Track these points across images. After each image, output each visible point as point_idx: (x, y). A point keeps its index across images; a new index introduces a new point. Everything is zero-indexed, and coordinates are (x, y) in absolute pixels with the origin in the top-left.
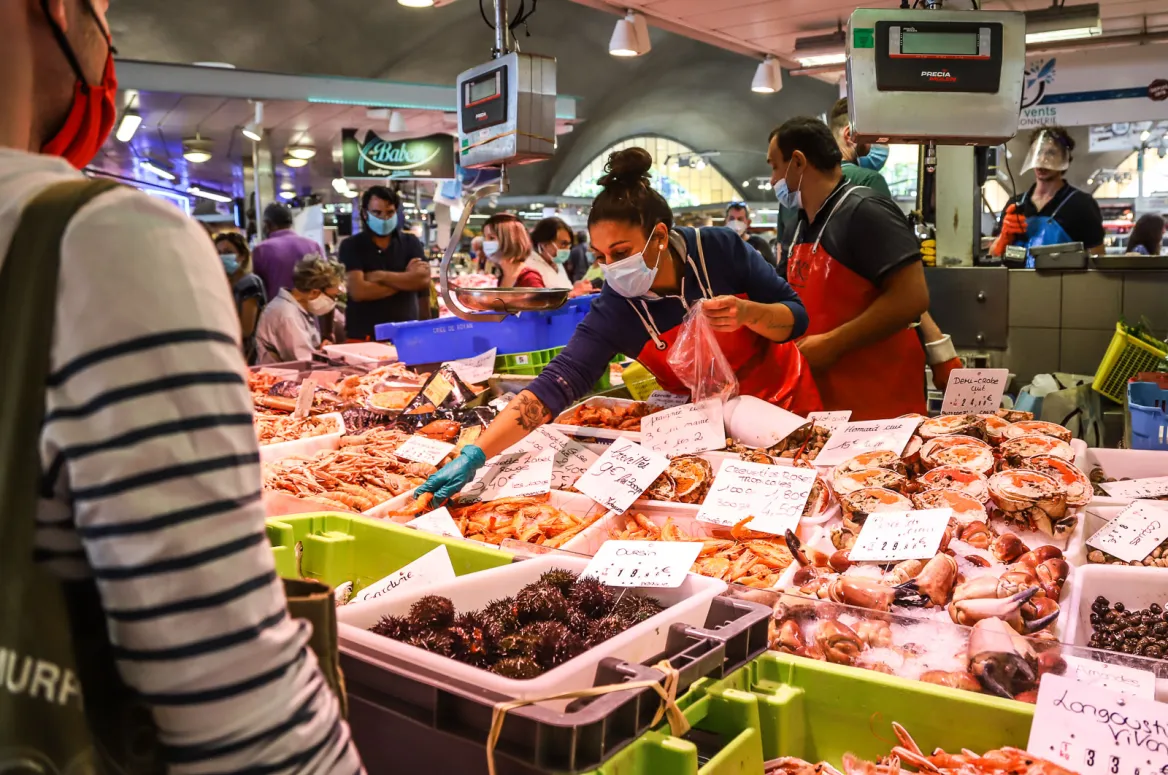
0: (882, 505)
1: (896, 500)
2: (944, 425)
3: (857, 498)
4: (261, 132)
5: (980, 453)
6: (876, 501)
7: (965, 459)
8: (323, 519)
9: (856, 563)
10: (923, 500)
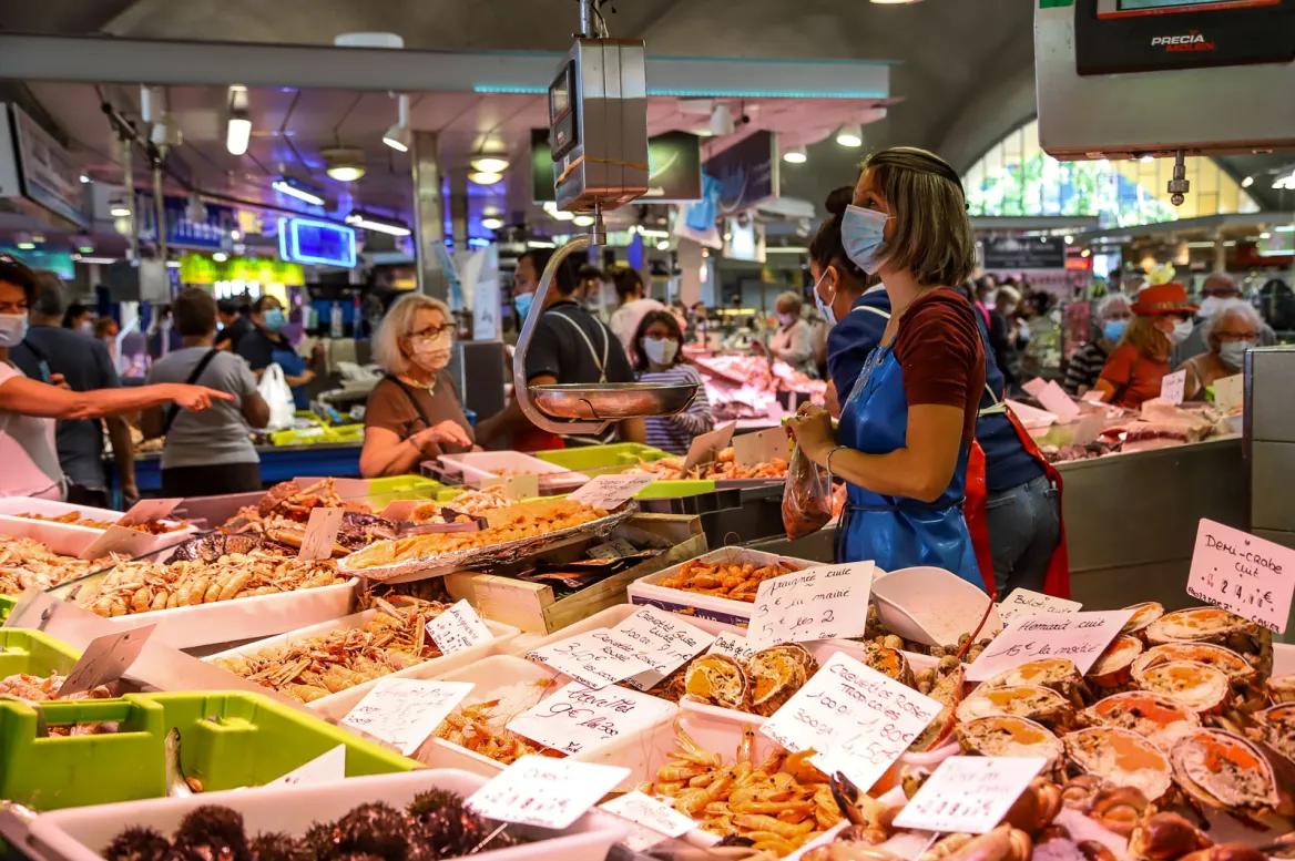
0: (1015, 744)
1: (1038, 738)
2: (1193, 624)
3: (979, 730)
4: (409, 138)
5: (1209, 677)
6: (1007, 737)
7: (1182, 686)
8: (223, 700)
9: (907, 831)
10: (1076, 745)
